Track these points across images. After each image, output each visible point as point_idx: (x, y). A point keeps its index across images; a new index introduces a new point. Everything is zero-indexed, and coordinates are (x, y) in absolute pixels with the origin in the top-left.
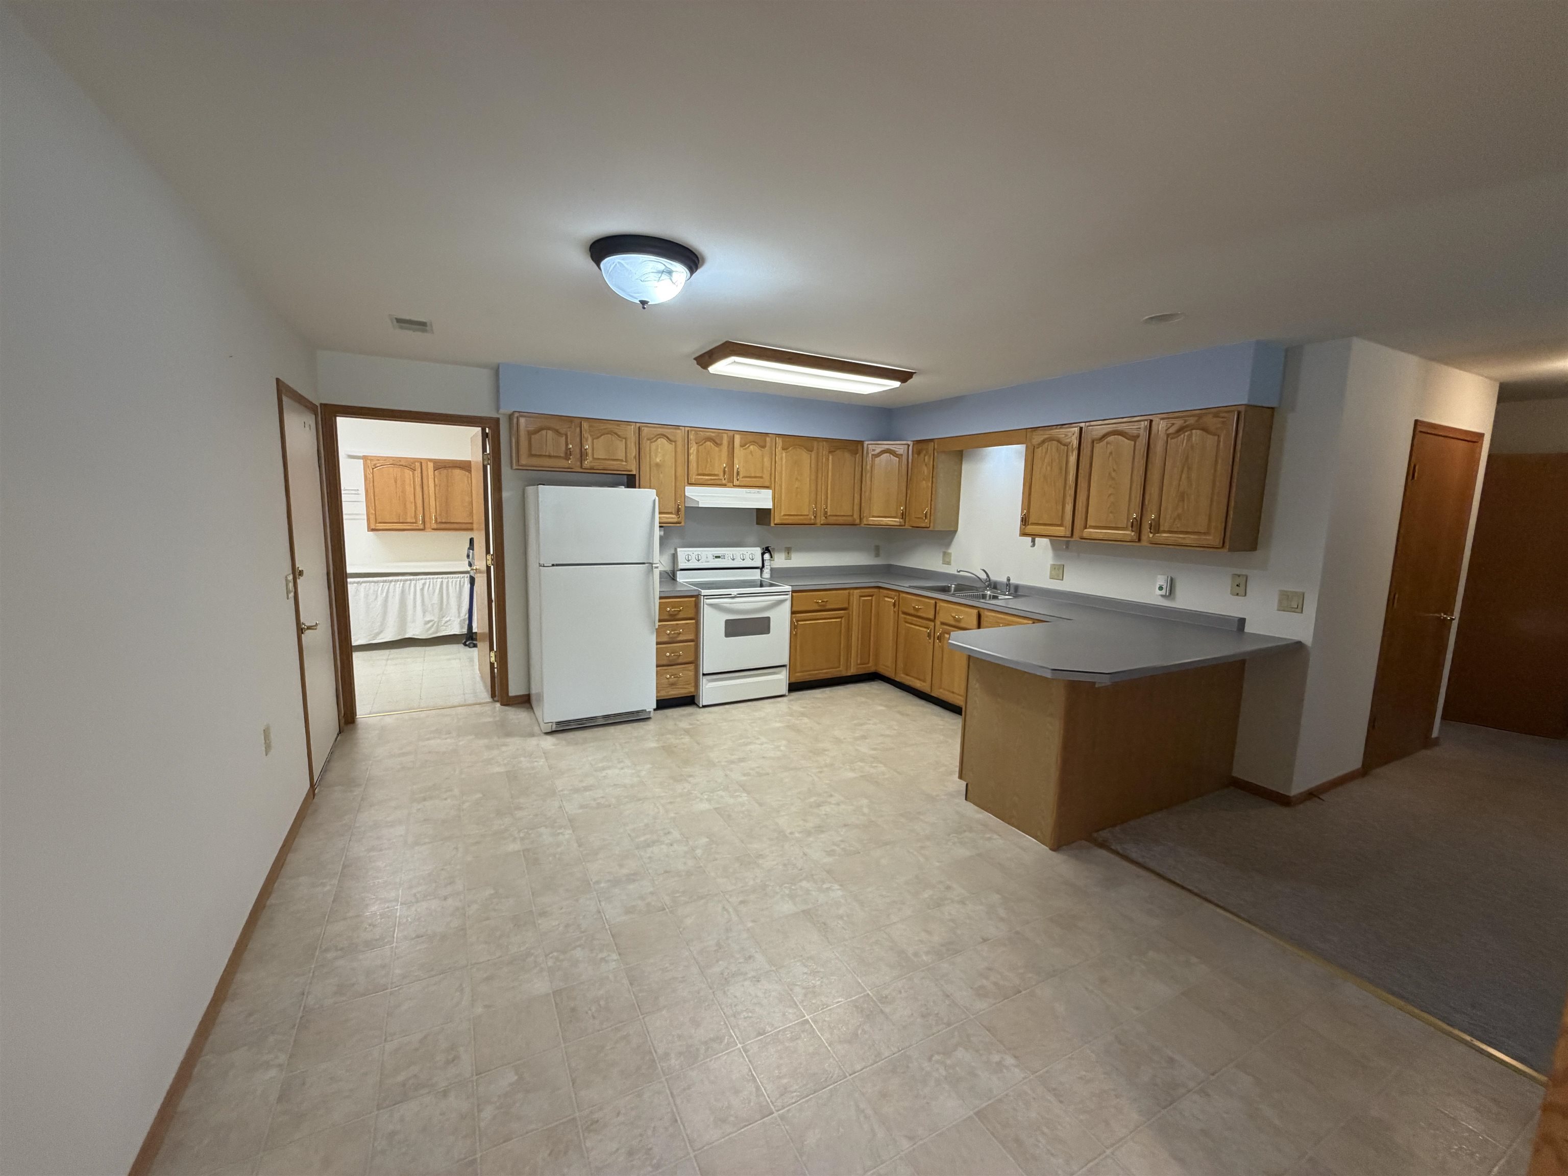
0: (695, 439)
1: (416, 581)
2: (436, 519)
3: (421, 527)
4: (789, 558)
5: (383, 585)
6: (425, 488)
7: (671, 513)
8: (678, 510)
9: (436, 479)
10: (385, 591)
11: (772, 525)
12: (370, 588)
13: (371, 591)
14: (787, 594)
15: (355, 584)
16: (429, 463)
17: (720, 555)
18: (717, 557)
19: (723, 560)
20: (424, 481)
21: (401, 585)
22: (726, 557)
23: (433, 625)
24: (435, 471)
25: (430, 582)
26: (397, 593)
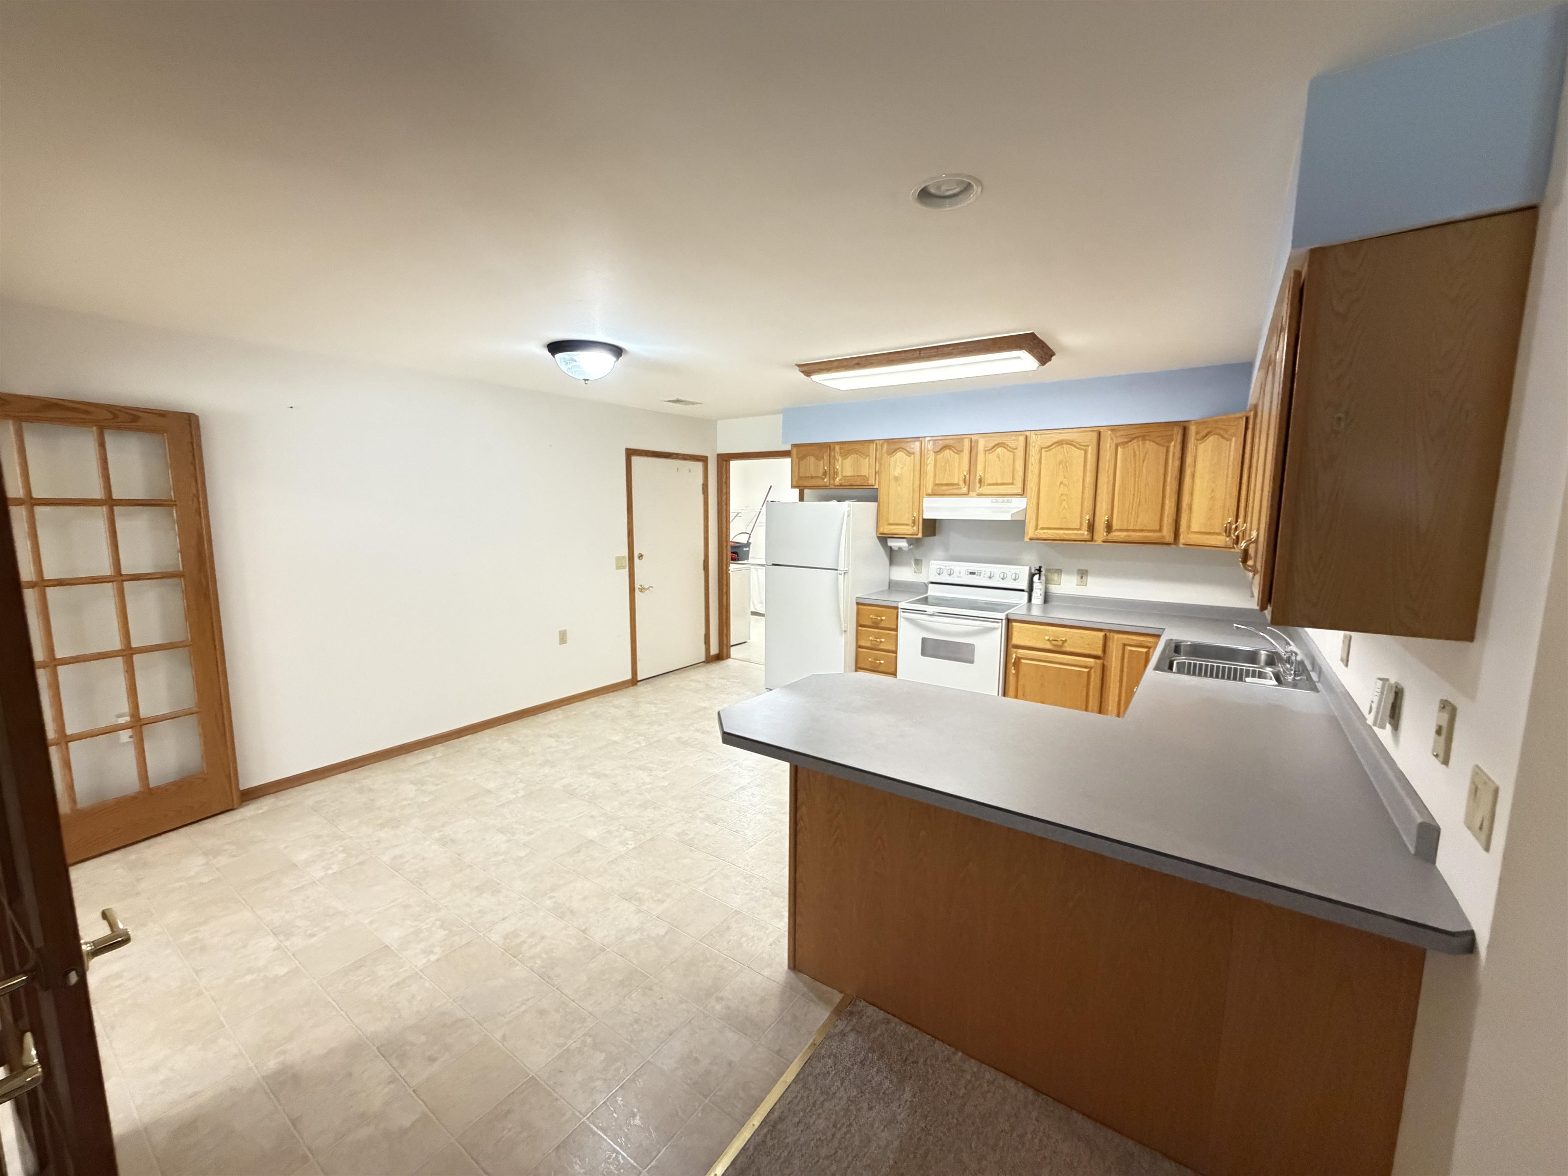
0: (933, 449)
4: (1084, 584)
7: (907, 525)
8: (914, 522)
11: (1026, 539)
14: (998, 622)
17: (976, 572)
18: (971, 573)
19: (978, 577)
22: (982, 574)
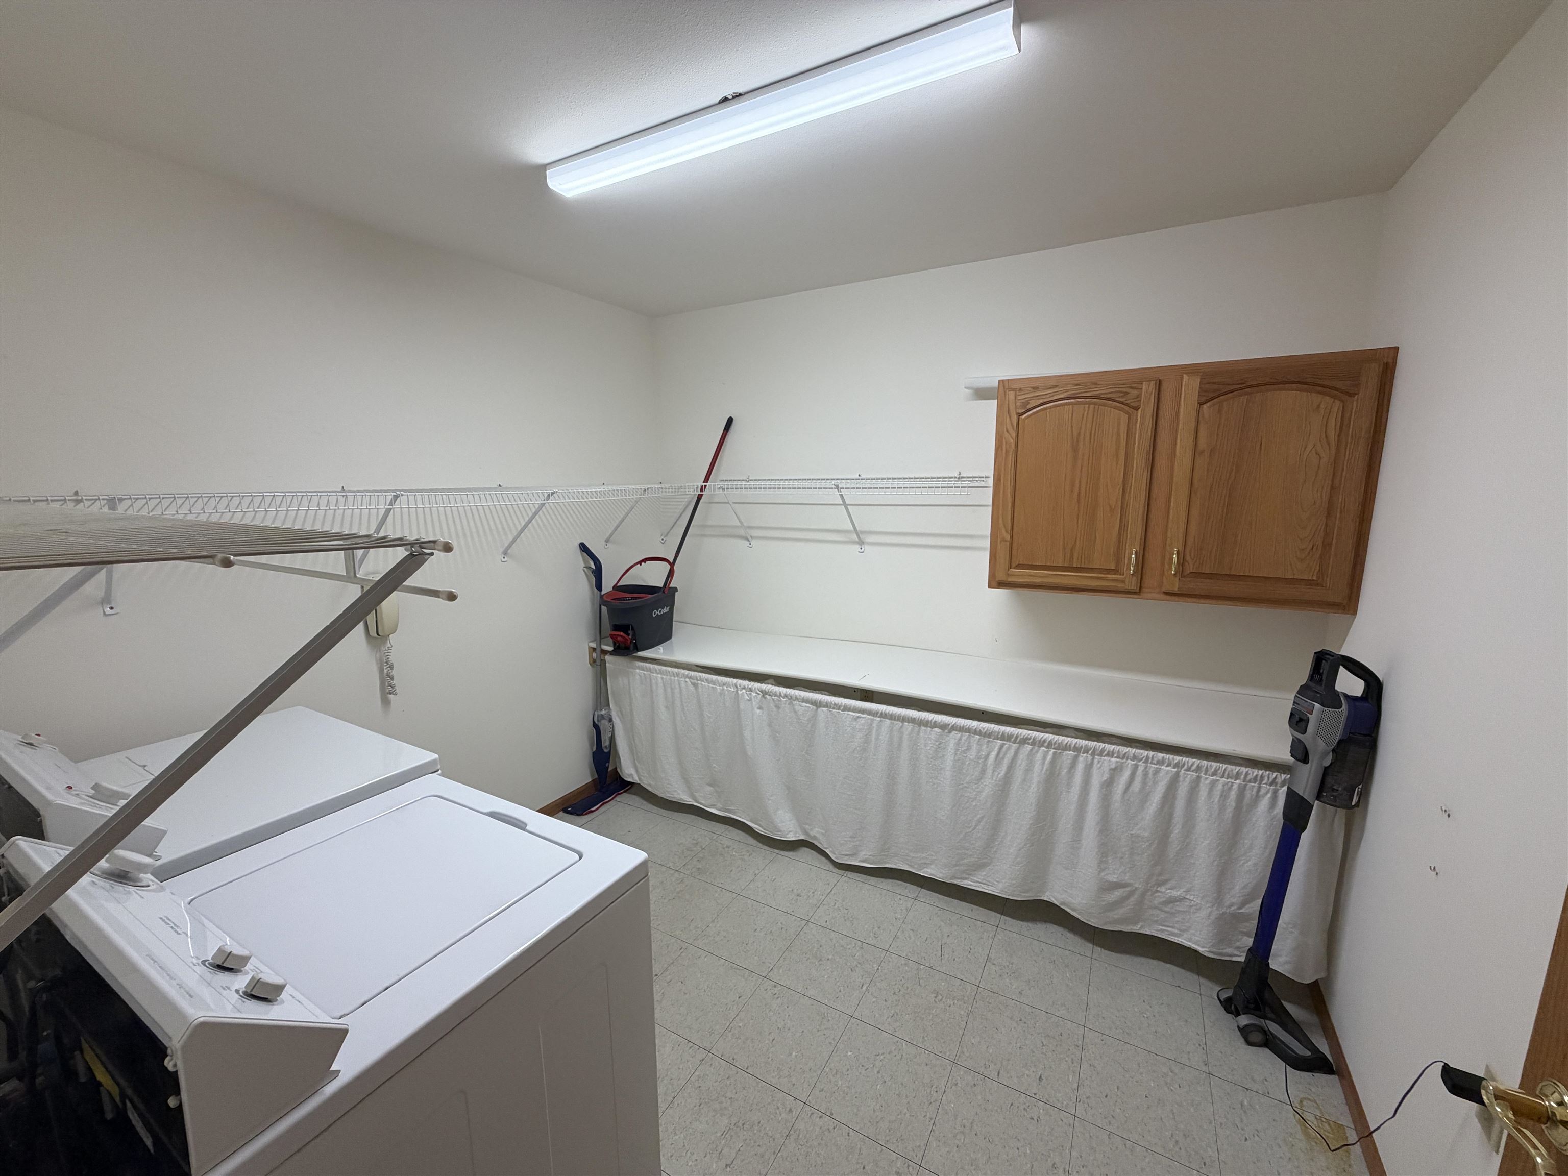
1: (1093, 754)
2: (1182, 562)
3: (1132, 584)
5: (1002, 746)
6: (1162, 462)
9: (1203, 434)
10: (1006, 762)
12: (969, 748)
13: (973, 754)
15: (936, 729)
16: (1185, 377)
20: (1159, 441)
21: (1049, 757)
23: (1127, 897)
24: (1201, 404)
25: (1136, 767)
26: (1035, 775)
